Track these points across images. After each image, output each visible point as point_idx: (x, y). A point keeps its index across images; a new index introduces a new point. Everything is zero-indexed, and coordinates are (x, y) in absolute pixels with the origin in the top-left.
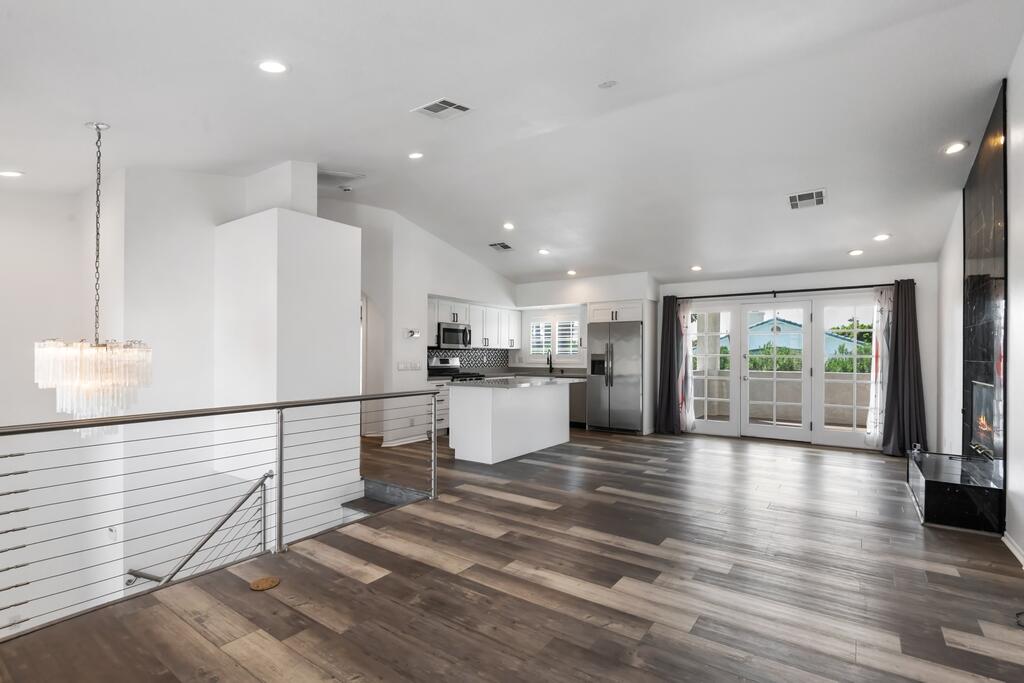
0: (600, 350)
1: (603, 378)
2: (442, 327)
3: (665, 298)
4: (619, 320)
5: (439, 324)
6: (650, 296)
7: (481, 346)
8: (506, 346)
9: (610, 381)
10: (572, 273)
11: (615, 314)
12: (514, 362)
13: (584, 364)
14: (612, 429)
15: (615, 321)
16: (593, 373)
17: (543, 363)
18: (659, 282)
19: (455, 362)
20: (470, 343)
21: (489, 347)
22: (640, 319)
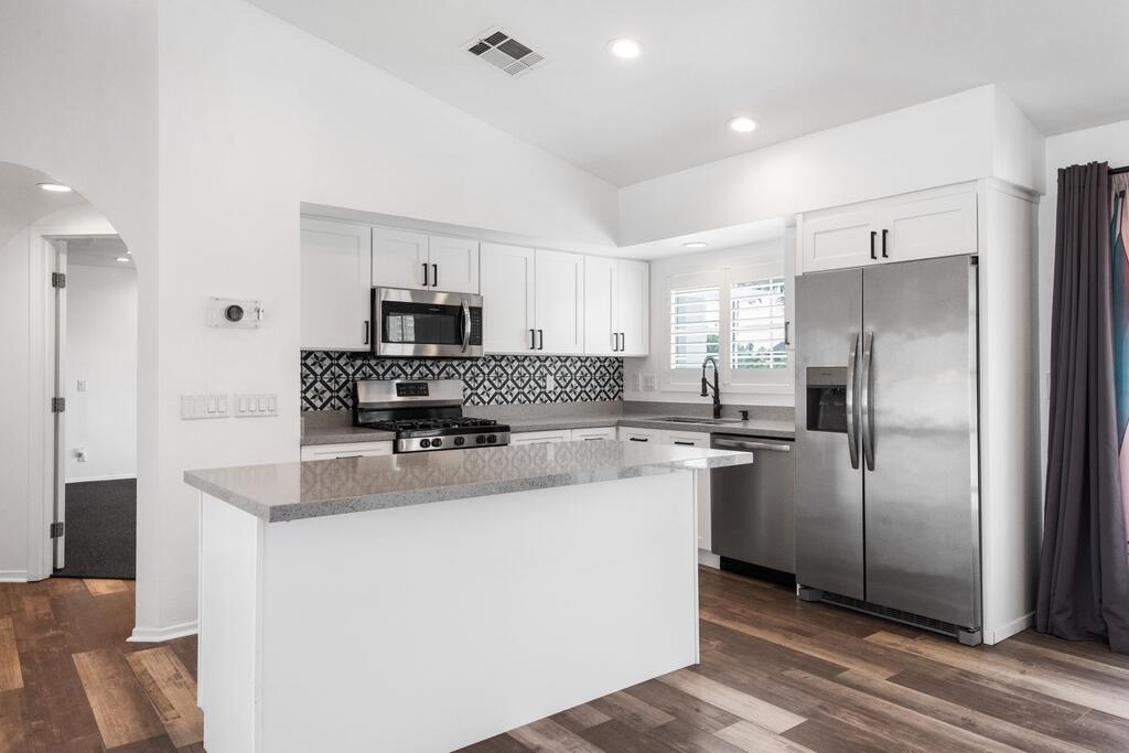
0: (834, 353)
1: (842, 440)
2: (381, 297)
3: (1064, 175)
4: (896, 255)
5: (373, 292)
6: (1005, 168)
7: (521, 348)
8: (607, 351)
9: (864, 454)
10: (743, 125)
11: (879, 241)
12: (636, 388)
13: (786, 394)
14: (872, 606)
15: (881, 260)
16: (813, 424)
17: (689, 393)
18: (1041, 125)
19: (444, 391)
20: (477, 338)
21: (545, 351)
22: (972, 250)
